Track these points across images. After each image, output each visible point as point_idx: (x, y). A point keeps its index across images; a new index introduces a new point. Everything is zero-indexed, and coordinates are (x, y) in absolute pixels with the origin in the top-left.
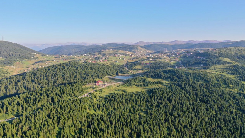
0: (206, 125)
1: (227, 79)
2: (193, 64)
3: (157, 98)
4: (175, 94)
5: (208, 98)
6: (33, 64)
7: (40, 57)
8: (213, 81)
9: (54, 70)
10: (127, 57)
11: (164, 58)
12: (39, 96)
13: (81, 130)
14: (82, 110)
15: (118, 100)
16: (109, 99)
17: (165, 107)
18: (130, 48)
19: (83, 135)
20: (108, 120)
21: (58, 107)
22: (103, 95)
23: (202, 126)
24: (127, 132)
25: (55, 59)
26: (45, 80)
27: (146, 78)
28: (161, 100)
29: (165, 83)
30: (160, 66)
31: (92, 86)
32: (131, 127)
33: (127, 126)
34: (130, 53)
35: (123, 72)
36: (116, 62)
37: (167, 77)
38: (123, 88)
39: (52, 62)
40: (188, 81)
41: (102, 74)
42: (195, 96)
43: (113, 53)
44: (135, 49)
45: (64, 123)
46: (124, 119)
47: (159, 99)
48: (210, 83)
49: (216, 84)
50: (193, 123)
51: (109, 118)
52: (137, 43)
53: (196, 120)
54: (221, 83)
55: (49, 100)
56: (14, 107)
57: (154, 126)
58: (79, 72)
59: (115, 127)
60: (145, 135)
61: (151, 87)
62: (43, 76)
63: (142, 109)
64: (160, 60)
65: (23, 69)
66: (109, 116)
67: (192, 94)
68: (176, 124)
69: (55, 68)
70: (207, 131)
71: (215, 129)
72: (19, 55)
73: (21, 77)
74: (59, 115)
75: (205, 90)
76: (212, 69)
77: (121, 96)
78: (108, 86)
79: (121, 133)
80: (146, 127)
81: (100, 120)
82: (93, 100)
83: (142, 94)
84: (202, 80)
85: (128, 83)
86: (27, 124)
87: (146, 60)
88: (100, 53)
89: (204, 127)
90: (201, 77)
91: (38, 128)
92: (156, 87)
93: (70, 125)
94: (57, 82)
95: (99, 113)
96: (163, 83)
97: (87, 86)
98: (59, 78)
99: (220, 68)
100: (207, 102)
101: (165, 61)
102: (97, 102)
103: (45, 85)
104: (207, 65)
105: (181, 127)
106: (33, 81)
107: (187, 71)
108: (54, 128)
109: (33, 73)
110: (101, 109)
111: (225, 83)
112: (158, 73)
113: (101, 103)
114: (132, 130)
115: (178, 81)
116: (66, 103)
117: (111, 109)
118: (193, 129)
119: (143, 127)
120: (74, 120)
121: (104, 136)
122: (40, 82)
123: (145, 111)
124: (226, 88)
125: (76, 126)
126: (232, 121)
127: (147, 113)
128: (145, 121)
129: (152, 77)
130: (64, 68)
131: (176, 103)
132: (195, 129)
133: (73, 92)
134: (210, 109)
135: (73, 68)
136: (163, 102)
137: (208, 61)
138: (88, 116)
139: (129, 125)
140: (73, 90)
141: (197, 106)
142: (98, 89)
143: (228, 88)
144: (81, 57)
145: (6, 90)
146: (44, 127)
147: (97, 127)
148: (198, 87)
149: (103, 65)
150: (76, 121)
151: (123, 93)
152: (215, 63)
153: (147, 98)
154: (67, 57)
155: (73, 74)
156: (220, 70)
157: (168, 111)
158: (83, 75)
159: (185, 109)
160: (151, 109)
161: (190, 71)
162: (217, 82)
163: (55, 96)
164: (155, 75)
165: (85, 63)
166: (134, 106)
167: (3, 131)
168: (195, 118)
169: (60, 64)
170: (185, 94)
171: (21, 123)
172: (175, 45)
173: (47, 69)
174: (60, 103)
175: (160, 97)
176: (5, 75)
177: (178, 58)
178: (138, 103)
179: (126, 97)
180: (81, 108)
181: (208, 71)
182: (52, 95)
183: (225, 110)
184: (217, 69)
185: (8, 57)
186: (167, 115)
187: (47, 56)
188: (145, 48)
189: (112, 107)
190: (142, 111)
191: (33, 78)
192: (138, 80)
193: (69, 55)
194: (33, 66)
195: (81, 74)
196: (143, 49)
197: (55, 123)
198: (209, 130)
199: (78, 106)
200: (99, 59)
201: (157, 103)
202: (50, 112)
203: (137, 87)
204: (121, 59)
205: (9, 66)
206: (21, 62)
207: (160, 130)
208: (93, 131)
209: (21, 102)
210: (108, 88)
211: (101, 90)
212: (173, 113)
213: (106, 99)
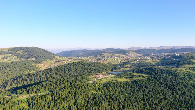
0: (171, 104)
1: (192, 75)
2: (169, 64)
3: (139, 85)
4: (151, 83)
5: (175, 87)
6: (54, 63)
7: (58, 58)
8: (180, 75)
9: (70, 67)
10: (121, 58)
11: (148, 60)
12: (62, 81)
13: (88, 102)
14: (88, 90)
15: (112, 86)
16: (106, 85)
17: (143, 91)
18: (124, 52)
19: (89, 104)
20: (105, 97)
21: (74, 88)
22: (102, 82)
23: (168, 104)
24: (116, 104)
25: (69, 59)
26: (64, 73)
27: (132, 73)
28: (141, 87)
29: (145, 76)
30: (144, 65)
31: (95, 77)
32: (119, 102)
33: (117, 101)
34: (123, 56)
35: (117, 69)
36: (112, 62)
37: (147, 72)
38: (116, 79)
39: (67, 61)
40: (162, 75)
41: (101, 70)
42: (165, 85)
43: (110, 56)
44: (127, 53)
45: (78, 97)
46: (115, 97)
47: (140, 86)
48: (179, 77)
49: (183, 77)
50: (162, 102)
51: (106, 96)
52: (130, 48)
53: (164, 101)
54: (187, 77)
55: (69, 84)
56: (49, 86)
57: (134, 102)
58: (86, 68)
59: (109, 101)
60: (128, 107)
61: (135, 79)
62: (63, 70)
63: (127, 92)
64: (145, 61)
65: (48, 66)
66: (105, 95)
67: (164, 84)
68: (150, 102)
69: (70, 66)
70: (171, 108)
71: (177, 107)
72: (45, 57)
73: (49, 71)
74: (75, 92)
75: (174, 82)
76: (183, 68)
77: (114, 83)
78: (106, 77)
79: (112, 105)
80: (129, 102)
81: (100, 97)
82: (96, 85)
83: (128, 83)
84: (173, 75)
85: (119, 75)
86: (57, 96)
87: (134, 61)
88: (100, 56)
89: (169, 105)
90: (172, 73)
91: (64, 98)
92: (139, 78)
93: (82, 98)
94: (72, 74)
95: (99, 93)
96: (144, 76)
97: (92, 77)
98: (73, 72)
99: (189, 67)
100: (173, 89)
101: (149, 62)
102: (98, 86)
103: (64, 76)
104: (179, 65)
105: (153, 104)
106: (56, 73)
107: (162, 69)
108: (72, 99)
109: (56, 68)
110: (100, 91)
111: (190, 77)
112: (141, 70)
113: (101, 87)
114: (120, 104)
115: (155, 75)
116: (79, 86)
117: (107, 91)
118: (161, 106)
119: (127, 102)
120: (84, 95)
121: (102, 105)
122: (61, 74)
123: (129, 93)
124: (190, 81)
125: (85, 99)
126: (190, 102)
127: (130, 94)
128: (129, 99)
129: (136, 72)
130: (76, 65)
131: (151, 89)
132: (163, 106)
133: (83, 80)
134: (175, 94)
135: (82, 65)
136: (142, 88)
137: (181, 62)
138: (92, 94)
139: (118, 101)
140: (83, 79)
141: (166, 91)
142: (98, 79)
143: (192, 81)
144: (87, 58)
145: (40, 78)
146: (67, 98)
147: (98, 100)
148: (169, 79)
149: (103, 64)
150: (85, 96)
151: (115, 82)
152: (186, 63)
153: (131, 86)
154: (77, 59)
155: (82, 69)
156: (189, 68)
157: (145, 94)
158: (89, 70)
159: (157, 93)
160: (133, 92)
161: (165, 69)
162: (183, 76)
163: (72, 81)
164: (139, 71)
165: (90, 62)
166: (122, 90)
167: (45, 98)
168: (164, 99)
169: (74, 63)
170: (158, 84)
171: (54, 95)
172: (161, 50)
173: (65, 66)
174: (76, 86)
175: (140, 85)
176: (37, 70)
177: (159, 59)
178: (125, 88)
179: (117, 84)
180: (88, 89)
181: (179, 69)
182: (70, 81)
183: (186, 95)
184: (187, 68)
185: (38, 58)
186: (143, 96)
187: (63, 57)
188: (135, 52)
189: (107, 89)
190: (127, 93)
191: (56, 72)
192: (126, 74)
193: (78, 57)
194: (54, 64)
195: (87, 69)
196: (134, 53)
197: (73, 96)
198: (173, 107)
199: (86, 88)
200: (100, 60)
201: (138, 89)
202: (69, 90)
203: (125, 78)
204: (116, 60)
205: (39, 64)
206: (46, 61)
207: (138, 105)
208: (95, 102)
209: (53, 84)
210: (105, 78)
211: (101, 79)
212: (148, 95)
213: (104, 85)
